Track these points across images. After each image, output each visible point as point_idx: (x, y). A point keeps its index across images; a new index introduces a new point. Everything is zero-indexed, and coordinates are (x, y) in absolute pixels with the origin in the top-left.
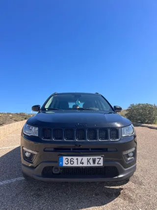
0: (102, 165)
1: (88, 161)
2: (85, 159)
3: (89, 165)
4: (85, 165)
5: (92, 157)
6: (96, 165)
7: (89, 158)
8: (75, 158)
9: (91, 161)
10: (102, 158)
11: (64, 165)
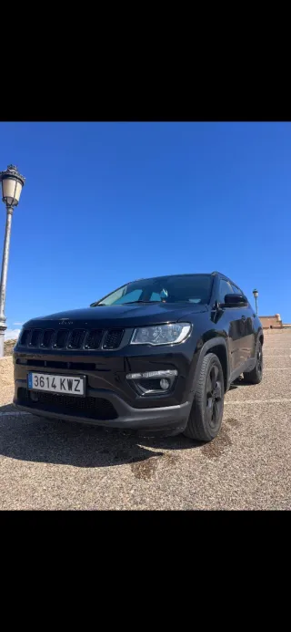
0: (81, 393)
1: (62, 384)
2: (58, 379)
3: (63, 391)
4: (58, 390)
5: (67, 378)
6: (73, 392)
7: (63, 378)
8: (45, 376)
9: (66, 385)
10: (82, 381)
11: (34, 387)
